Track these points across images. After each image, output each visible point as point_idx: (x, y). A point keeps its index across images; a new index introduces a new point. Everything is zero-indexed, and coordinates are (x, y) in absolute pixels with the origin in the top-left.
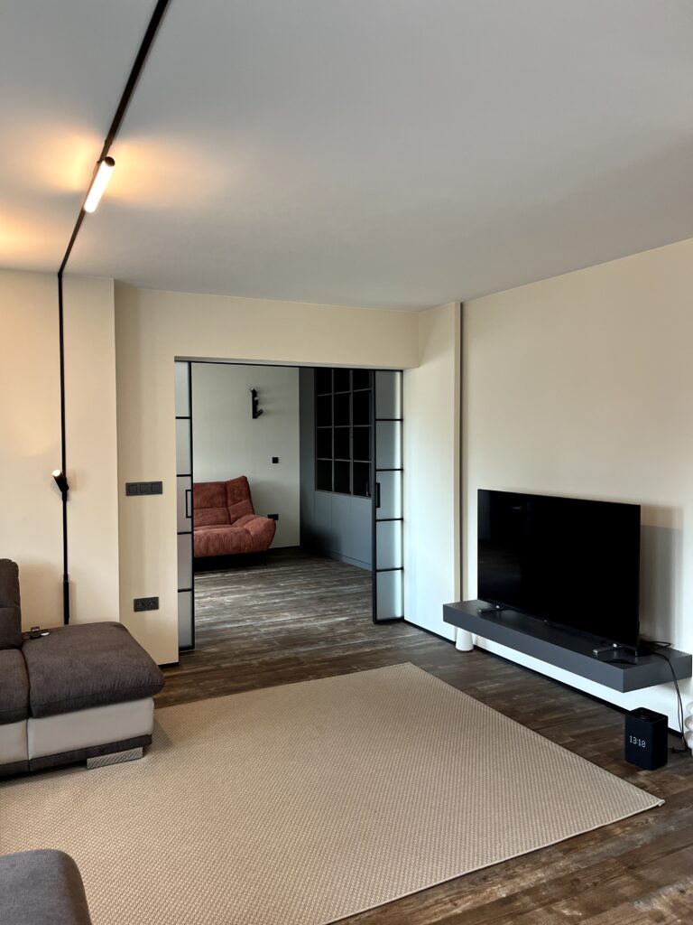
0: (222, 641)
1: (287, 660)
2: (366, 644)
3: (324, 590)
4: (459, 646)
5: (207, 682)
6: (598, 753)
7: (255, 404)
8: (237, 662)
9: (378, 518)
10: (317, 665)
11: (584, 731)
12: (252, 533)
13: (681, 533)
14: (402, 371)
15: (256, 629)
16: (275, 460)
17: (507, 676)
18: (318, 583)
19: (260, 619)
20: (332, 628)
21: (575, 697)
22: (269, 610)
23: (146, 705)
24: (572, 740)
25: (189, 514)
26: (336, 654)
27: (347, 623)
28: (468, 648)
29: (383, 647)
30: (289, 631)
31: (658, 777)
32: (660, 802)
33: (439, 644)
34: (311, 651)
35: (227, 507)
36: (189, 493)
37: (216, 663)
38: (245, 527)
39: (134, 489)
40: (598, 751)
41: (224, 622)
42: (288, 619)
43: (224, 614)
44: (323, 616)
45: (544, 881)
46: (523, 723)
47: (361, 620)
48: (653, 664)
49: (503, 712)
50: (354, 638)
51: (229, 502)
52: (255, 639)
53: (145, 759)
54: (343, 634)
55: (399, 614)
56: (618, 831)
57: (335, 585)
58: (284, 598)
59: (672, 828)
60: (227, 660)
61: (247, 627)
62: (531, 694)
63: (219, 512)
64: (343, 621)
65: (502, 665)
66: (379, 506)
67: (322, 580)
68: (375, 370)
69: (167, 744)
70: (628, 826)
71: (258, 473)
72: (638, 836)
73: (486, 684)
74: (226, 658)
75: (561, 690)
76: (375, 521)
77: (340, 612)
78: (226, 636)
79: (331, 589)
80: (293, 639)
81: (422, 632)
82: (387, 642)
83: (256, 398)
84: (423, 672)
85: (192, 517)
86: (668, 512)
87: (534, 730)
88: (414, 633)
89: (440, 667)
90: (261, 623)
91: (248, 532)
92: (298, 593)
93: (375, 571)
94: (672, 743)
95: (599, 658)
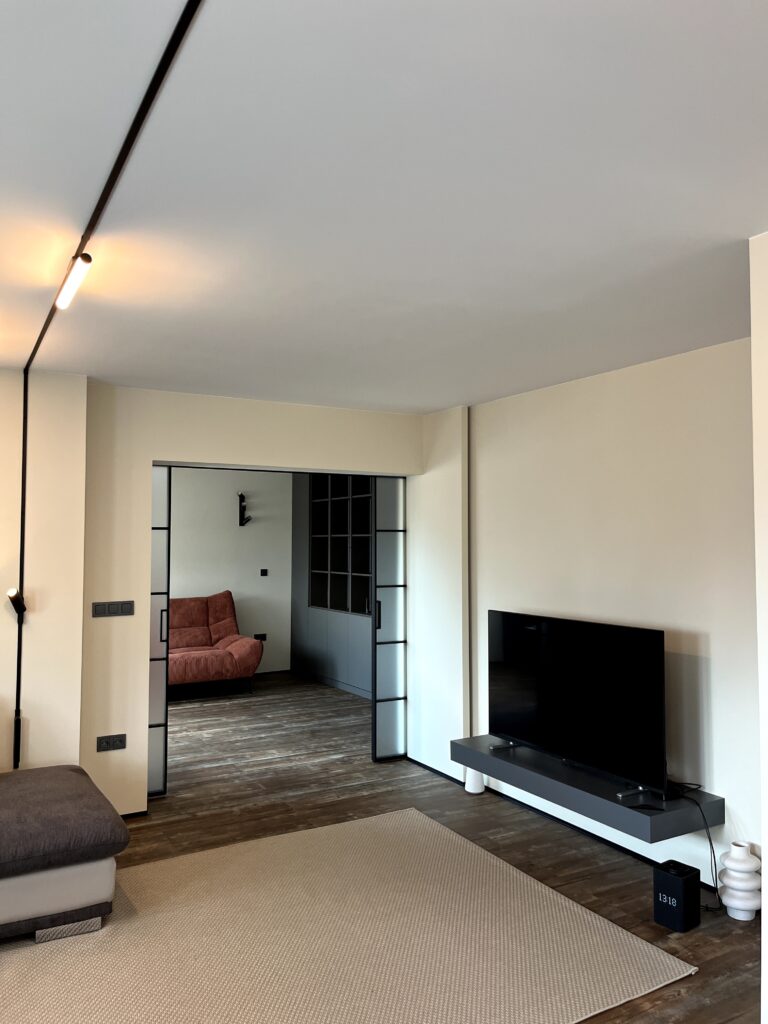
0: (199, 784)
1: (273, 806)
2: (363, 787)
3: (317, 722)
4: (469, 788)
5: (180, 834)
6: (625, 914)
7: (243, 510)
8: (216, 810)
9: (378, 641)
10: (308, 812)
11: (607, 888)
12: (236, 657)
13: (708, 660)
14: (405, 478)
15: (238, 769)
16: (264, 573)
17: (522, 823)
18: (311, 714)
19: (243, 757)
20: (325, 768)
21: (597, 847)
22: (253, 746)
23: (106, 868)
24: (595, 898)
25: (164, 638)
26: (332, 798)
27: (342, 761)
28: (480, 790)
29: (384, 789)
30: (276, 771)
31: (690, 941)
32: (693, 970)
33: (447, 786)
34: (301, 795)
35: (208, 626)
36: (165, 614)
37: (191, 811)
38: (229, 648)
39: (101, 610)
40: (625, 910)
41: (201, 762)
42: (276, 758)
43: (202, 752)
44: (316, 753)
46: (541, 879)
47: (358, 758)
48: (684, 810)
49: (519, 866)
50: (350, 779)
51: (211, 620)
52: (237, 781)
53: (104, 930)
54: (338, 774)
55: (401, 751)
56: (647, 1006)
57: (330, 717)
58: (271, 732)
59: (707, 1001)
60: (205, 808)
61: (228, 766)
62: (549, 845)
63: (198, 632)
64: (338, 760)
65: (517, 810)
66: (379, 627)
67: (316, 710)
68: (375, 477)
69: (131, 912)
70: (658, 999)
71: (244, 587)
72: (670, 1011)
73: (499, 833)
74: (202, 805)
75: (582, 839)
76: (375, 643)
77: (336, 749)
78: (204, 779)
79: (325, 721)
80: (281, 782)
81: (427, 772)
82: (388, 784)
83: (244, 504)
84: (428, 820)
85: (167, 641)
86: (694, 638)
87: (553, 888)
88: (418, 772)
89: (448, 813)
90: (242, 762)
91: (231, 654)
92: (287, 726)
93: (375, 701)
94: (705, 899)
95: (624, 803)
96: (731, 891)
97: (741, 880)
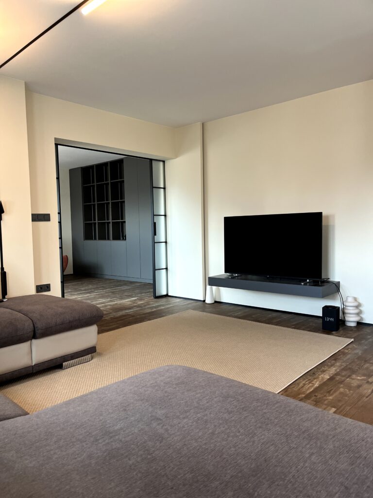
9: (155, 241)
10: (143, 316)
11: (295, 323)
14: (164, 162)
17: (241, 310)
20: (133, 302)
23: (94, 329)
24: (294, 326)
26: (149, 310)
27: (139, 300)
29: (169, 306)
30: (111, 305)
31: (341, 333)
32: (352, 340)
34: (133, 311)
40: (309, 328)
42: (104, 301)
44: (123, 298)
45: (338, 370)
50: (149, 305)
54: (142, 304)
56: (347, 351)
57: (114, 287)
58: (90, 294)
64: (136, 299)
66: (156, 235)
67: (103, 286)
68: (151, 160)
72: (356, 351)
73: (235, 313)
76: (154, 243)
77: (131, 296)
80: (117, 308)
81: (182, 299)
84: (201, 312)
87: (275, 325)
88: (178, 300)
89: (207, 310)
92: (96, 291)
93: (155, 270)
96: (348, 315)
97: (353, 310)
